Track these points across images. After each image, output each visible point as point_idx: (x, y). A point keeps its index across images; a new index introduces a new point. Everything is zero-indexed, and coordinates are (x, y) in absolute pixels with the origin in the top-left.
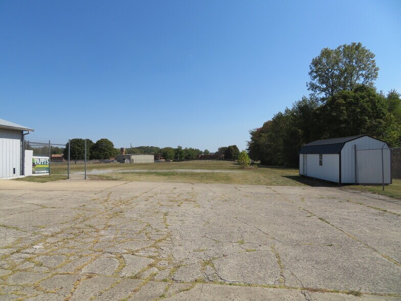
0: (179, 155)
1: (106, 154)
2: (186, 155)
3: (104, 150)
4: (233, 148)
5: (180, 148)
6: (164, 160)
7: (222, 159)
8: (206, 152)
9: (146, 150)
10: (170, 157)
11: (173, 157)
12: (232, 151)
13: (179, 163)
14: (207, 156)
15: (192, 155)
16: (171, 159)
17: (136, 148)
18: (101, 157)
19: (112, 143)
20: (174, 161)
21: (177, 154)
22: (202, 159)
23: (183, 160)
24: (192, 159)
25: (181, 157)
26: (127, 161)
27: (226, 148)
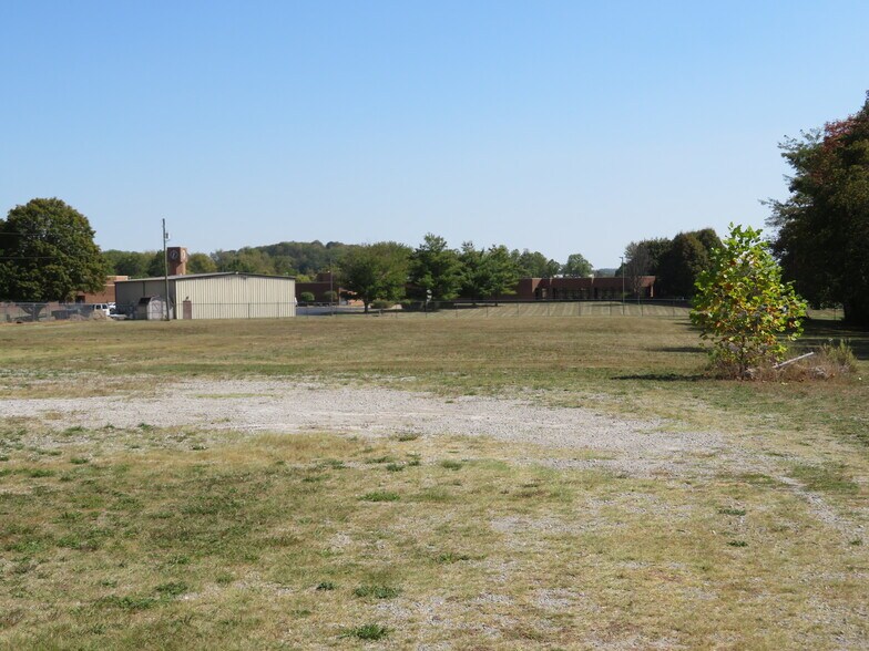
0: (428, 279)
1: (56, 276)
2: (468, 277)
3: (46, 258)
4: (698, 245)
5: (435, 243)
6: (358, 304)
7: (645, 299)
8: (577, 265)
9: (304, 258)
10: (388, 287)
11: (402, 291)
12: (692, 256)
13: (432, 316)
14: (575, 284)
15: (493, 277)
16: (390, 297)
17: (261, 250)
18: (29, 291)
19: (83, 222)
20: (407, 309)
21: (418, 273)
22: (548, 300)
23: (449, 305)
24: (498, 298)
25: (440, 289)
26: (155, 309)
27: (664, 244)
